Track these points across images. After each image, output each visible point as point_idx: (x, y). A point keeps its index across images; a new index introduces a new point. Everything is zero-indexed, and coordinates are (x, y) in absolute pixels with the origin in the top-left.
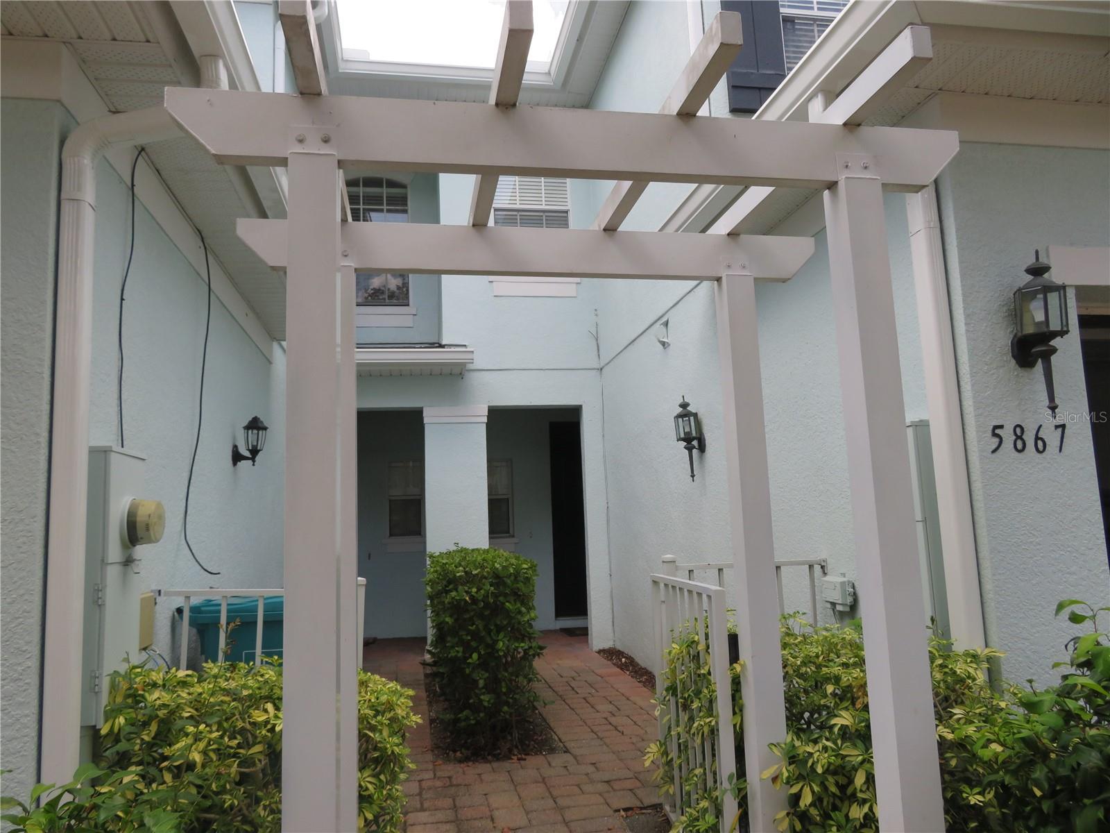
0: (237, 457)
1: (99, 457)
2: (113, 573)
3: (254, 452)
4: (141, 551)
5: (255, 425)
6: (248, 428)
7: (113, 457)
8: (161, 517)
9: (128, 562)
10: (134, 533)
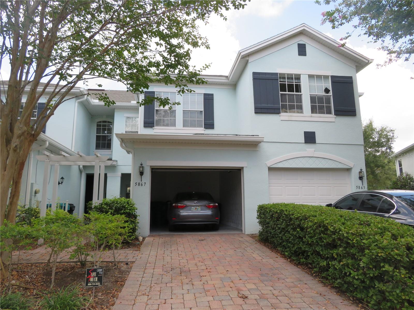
0: (59, 183)
1: (32, 184)
2: (33, 197)
3: (62, 182)
4: (37, 195)
5: (62, 178)
6: (61, 179)
7: (34, 184)
8: (39, 191)
9: (35, 196)
10: (36, 193)
